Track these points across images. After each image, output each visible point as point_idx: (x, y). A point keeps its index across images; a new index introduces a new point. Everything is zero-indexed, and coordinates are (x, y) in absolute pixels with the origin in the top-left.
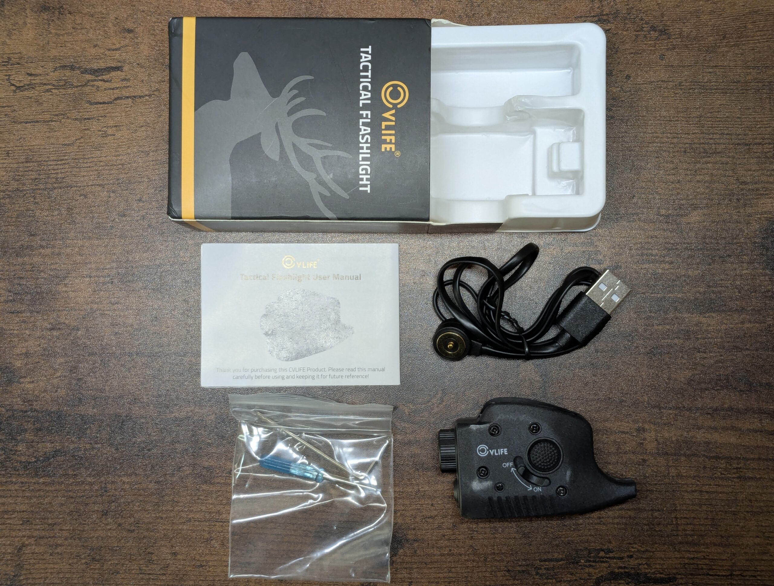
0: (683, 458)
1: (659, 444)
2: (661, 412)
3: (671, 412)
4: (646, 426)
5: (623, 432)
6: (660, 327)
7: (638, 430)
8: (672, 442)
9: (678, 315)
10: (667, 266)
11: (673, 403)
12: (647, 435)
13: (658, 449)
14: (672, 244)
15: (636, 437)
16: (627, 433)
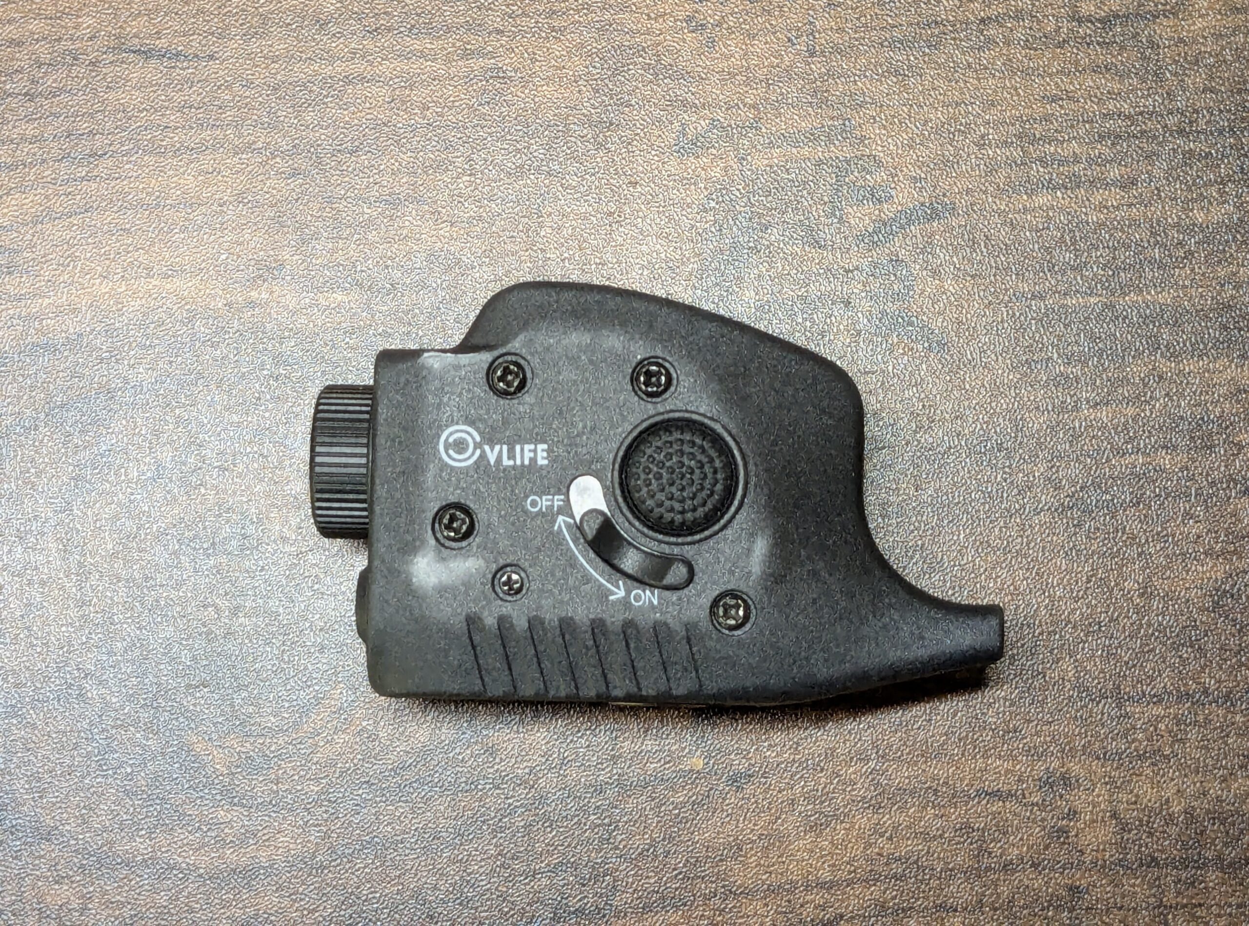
0: (1213, 876)
1: (1124, 828)
2: (1127, 716)
3: (1159, 711)
4: (1075, 768)
5: (997, 795)
6: (1104, 414)
7: (1048, 783)
8: (1170, 819)
9: (1166, 366)
10: (1114, 197)
11: (1165, 681)
12: (1079, 799)
13: (1121, 845)
14: (1129, 117)
15: (1042, 807)
16: (1010, 794)
